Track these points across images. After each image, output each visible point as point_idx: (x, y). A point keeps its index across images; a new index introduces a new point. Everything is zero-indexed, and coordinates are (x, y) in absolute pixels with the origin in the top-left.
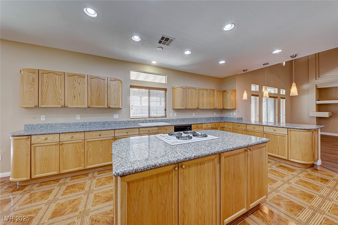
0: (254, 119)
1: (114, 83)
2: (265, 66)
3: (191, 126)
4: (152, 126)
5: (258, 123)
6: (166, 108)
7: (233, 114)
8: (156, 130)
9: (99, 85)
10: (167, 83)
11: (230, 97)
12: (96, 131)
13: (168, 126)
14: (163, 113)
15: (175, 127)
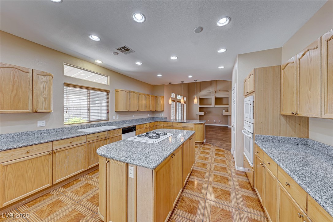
0: (173, 118)
1: (44, 79)
2: (182, 83)
3: (135, 127)
4: (101, 131)
5: (174, 121)
6: (108, 111)
7: (162, 114)
8: (105, 134)
9: (16, 79)
10: (109, 84)
11: (160, 101)
12: (22, 147)
13: (117, 129)
14: (105, 116)
15: (123, 130)
